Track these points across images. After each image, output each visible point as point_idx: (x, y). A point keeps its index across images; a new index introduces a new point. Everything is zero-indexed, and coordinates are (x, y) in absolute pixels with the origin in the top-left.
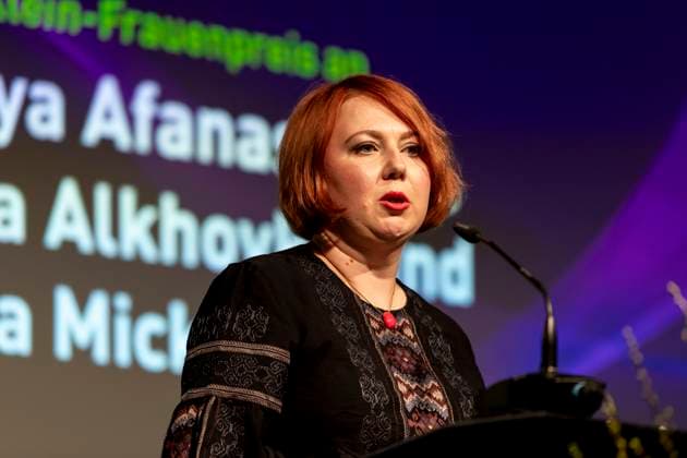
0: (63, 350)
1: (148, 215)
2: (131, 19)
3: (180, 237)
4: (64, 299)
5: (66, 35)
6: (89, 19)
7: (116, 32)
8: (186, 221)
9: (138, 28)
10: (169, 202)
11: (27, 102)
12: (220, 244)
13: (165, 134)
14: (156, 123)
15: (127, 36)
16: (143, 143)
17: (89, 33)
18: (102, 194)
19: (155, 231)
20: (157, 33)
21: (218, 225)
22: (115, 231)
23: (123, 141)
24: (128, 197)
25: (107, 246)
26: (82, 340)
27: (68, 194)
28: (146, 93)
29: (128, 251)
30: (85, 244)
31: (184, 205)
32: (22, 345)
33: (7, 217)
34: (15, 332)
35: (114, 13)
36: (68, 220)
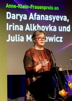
0: (27, 41)
1: (36, 26)
3: (39, 28)
4: (27, 36)
5: (27, 9)
6: (29, 7)
7: (32, 8)
8: (40, 27)
9: (34, 7)
10: (38, 25)
11: (23, 16)
12: (43, 28)
13: (37, 18)
14: (36, 17)
15: (33, 8)
16: (35, 19)
18: (31, 25)
19: (36, 28)
20: (36, 7)
21: (43, 26)
22: (32, 28)
23: (33, 19)
24: (34, 25)
25: (32, 30)
26: (29, 40)
27: (27, 25)
28: (35, 14)
29: (34, 30)
30: (29, 30)
31: (39, 25)
32: (23, 41)
33: (21, 28)
34: (22, 39)
35: (32, 6)
36: (28, 28)
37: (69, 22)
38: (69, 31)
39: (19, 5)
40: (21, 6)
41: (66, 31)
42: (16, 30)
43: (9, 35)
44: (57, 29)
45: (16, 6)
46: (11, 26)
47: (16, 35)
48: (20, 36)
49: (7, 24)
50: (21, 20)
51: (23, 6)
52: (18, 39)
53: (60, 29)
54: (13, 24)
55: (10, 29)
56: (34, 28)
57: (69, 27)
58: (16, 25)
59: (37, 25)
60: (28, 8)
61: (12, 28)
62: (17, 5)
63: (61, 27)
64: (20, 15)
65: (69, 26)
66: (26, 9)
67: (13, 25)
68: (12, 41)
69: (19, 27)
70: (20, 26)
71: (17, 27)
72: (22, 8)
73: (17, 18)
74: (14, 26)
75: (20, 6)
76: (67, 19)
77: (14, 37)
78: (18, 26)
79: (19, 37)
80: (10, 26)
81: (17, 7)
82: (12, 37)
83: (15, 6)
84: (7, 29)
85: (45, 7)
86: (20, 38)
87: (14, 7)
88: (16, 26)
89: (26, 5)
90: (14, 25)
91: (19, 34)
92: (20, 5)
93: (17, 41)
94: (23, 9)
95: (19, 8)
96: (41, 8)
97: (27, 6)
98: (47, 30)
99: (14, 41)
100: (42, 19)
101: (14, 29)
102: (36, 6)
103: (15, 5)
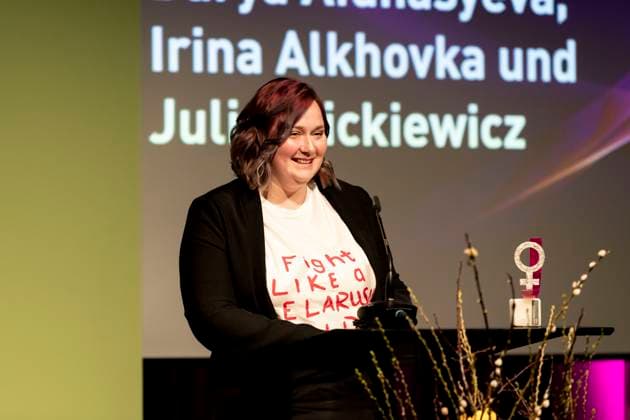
1: (346, 47)
3: (368, 57)
8: (373, 49)
10: (360, 37)
12: (396, 61)
16: (343, 1)
18: (315, 37)
19: (351, 58)
21: (395, 49)
22: (324, 61)
23: (330, 1)
24: (332, 37)
25: (319, 71)
27: (292, 39)
29: (333, 72)
30: (304, 71)
31: (368, 40)
33: (250, 59)
36: (291, 56)
37: (566, 23)
38: (570, 76)
41: (546, 77)
42: (213, 68)
43: (169, 105)
44: (492, 64)
46: (184, 42)
47: (215, 105)
49: (157, 32)
50: (245, 8)
52: (225, 130)
53: (511, 66)
54: (198, 31)
55: (174, 66)
56: (337, 59)
57: (569, 53)
58: (217, 36)
59: (352, 40)
61: (186, 55)
63: (518, 53)
65: (571, 44)
67: (192, 38)
68: (187, 138)
69: (237, 52)
70: (244, 44)
71: (221, 53)
74: (198, 45)
76: (556, 1)
77: (201, 115)
78: (225, 45)
80: (177, 44)
82: (185, 115)
84: (157, 66)
88: (215, 45)
90: (205, 39)
91: (233, 97)
93: (218, 139)
98: (422, 71)
99: (199, 138)
100: (386, 3)
101: (198, 67)
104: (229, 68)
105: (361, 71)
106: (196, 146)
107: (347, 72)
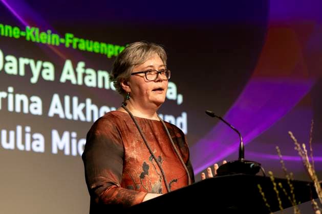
0: (55, 151)
1: (82, 106)
2: (76, 40)
3: (92, 112)
4: (55, 134)
5: (55, 46)
6: (62, 41)
7: (71, 44)
8: (95, 108)
9: (78, 43)
10: (89, 101)
11: (42, 68)
13: (87, 78)
14: (84, 75)
15: (75, 46)
16: (80, 82)
17: (62, 45)
18: (67, 98)
19: (84, 111)
20: (84, 45)
21: (105, 109)
22: (71, 112)
23: (74, 82)
24: (75, 100)
25: (69, 116)
26: (61, 147)
27: (56, 99)
28: (81, 65)
29: (76, 118)
30: (62, 116)
31: (93, 103)
32: (41, 149)
33: (36, 107)
34: (39, 145)
35: (70, 38)
36: (56, 108)
37: (182, 104)
38: (184, 130)
39: (28, 28)
40: (34, 33)
42: (18, 109)
45: (18, 32)
46: (4, 94)
47: (19, 129)
48: (32, 133)
50: (34, 80)
51: (43, 34)
52: (24, 142)
56: (78, 111)
57: (183, 119)
58: (21, 93)
59: (85, 102)
60: (58, 44)
61: (5, 101)
62: (23, 29)
64: (32, 62)
65: (184, 115)
66: (51, 45)
67: (8, 93)
68: (5, 145)
69: (30, 102)
70: (34, 99)
71: (22, 102)
72: (38, 41)
73: (22, 73)
74: (11, 97)
75: (31, 33)
76: (178, 92)
77: (12, 133)
78: (24, 97)
79: (28, 136)
80: (1, 95)
81: (23, 34)
82: (4, 133)
83: (16, 32)
85: (110, 46)
86: (32, 140)
87: (14, 33)
88: (19, 97)
89: (51, 34)
90: (14, 93)
91: (28, 125)
92: (33, 29)
93: (21, 147)
94: (41, 44)
95: (28, 38)
96: (100, 49)
97: (55, 36)
99: (11, 146)
100: (100, 85)
101: (11, 108)
102: (82, 41)
103: (16, 29)
104: (26, 111)
105: (89, 119)
106: (9, 150)
107: (82, 118)
